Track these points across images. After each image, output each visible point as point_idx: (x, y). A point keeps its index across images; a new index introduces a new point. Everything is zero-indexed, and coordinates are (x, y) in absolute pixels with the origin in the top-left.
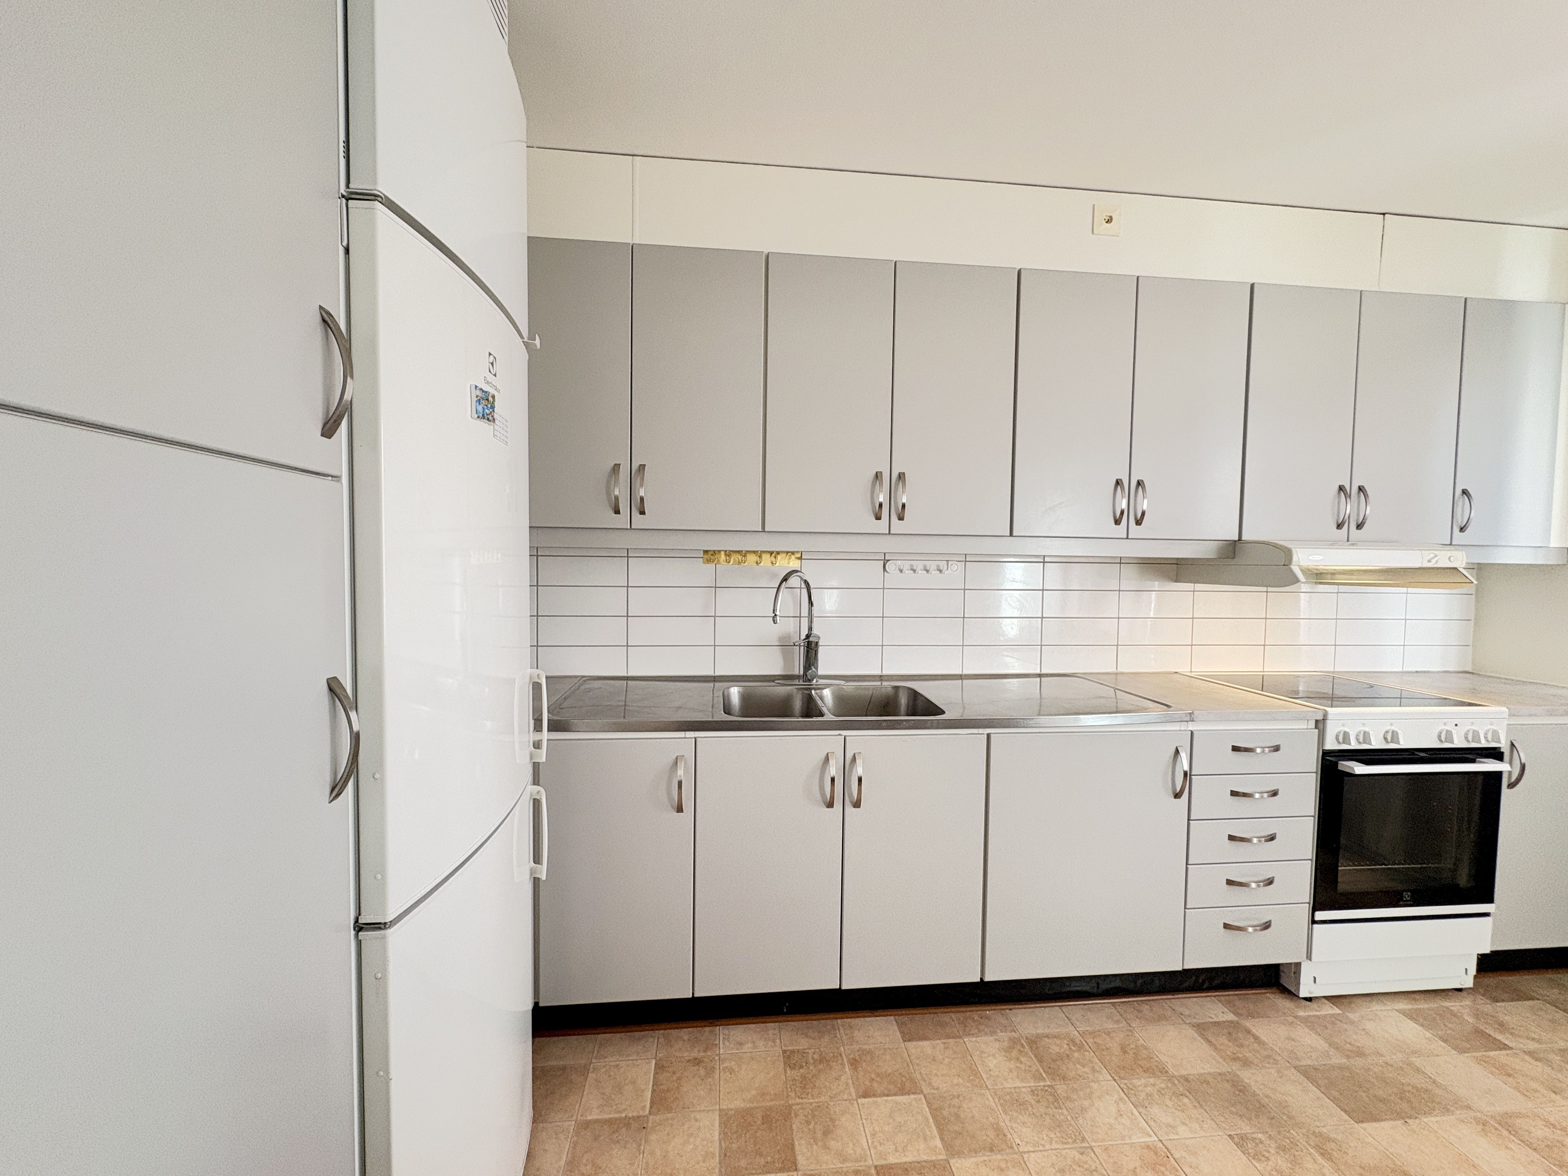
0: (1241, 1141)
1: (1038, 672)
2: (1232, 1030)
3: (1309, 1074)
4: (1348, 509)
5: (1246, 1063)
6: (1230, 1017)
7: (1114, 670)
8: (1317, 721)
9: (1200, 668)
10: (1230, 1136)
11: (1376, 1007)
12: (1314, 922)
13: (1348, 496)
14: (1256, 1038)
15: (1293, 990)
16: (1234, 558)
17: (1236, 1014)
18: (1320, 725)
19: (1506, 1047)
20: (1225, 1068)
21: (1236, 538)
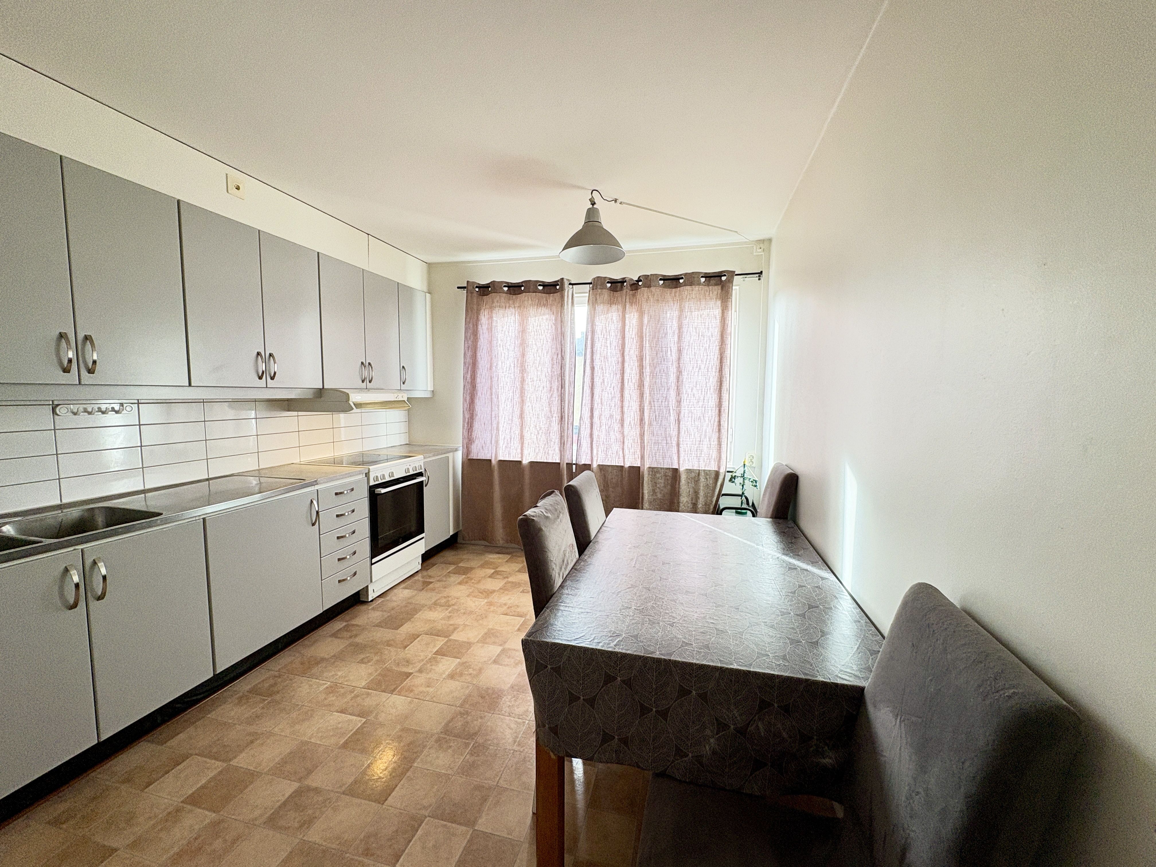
0: (362, 662)
1: (207, 477)
2: (346, 628)
3: (379, 625)
4: (366, 373)
5: (356, 636)
6: (344, 624)
7: (257, 468)
8: (366, 474)
9: (304, 459)
10: (358, 662)
11: (395, 591)
12: (372, 564)
13: (365, 367)
14: (357, 625)
15: (366, 600)
16: (321, 397)
17: (346, 621)
18: (367, 475)
19: (431, 582)
20: (348, 642)
21: (321, 387)
